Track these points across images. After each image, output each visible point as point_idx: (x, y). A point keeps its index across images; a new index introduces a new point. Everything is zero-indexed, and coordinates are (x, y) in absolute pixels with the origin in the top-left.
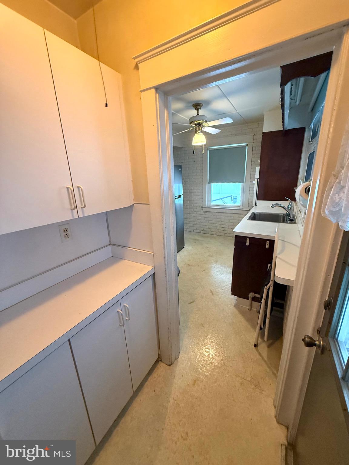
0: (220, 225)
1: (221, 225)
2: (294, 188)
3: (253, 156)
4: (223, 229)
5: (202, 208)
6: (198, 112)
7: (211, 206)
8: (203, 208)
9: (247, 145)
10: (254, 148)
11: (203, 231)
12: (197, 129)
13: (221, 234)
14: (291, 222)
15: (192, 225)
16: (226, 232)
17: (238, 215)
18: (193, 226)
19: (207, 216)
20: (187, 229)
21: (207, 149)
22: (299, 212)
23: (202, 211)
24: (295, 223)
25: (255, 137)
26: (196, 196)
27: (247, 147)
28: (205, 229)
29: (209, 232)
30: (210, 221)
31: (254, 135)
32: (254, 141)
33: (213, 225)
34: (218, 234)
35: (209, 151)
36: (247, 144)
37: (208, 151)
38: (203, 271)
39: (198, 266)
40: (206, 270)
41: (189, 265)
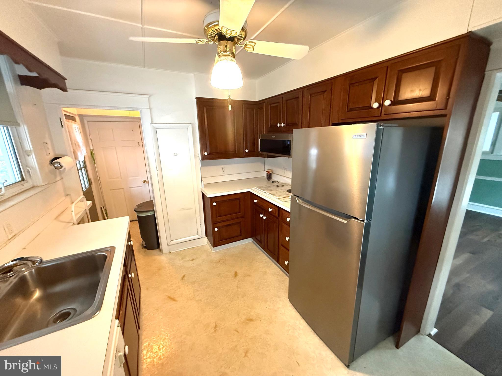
38: (215, 324)
39: (237, 331)
40: (214, 330)
41: (251, 320)
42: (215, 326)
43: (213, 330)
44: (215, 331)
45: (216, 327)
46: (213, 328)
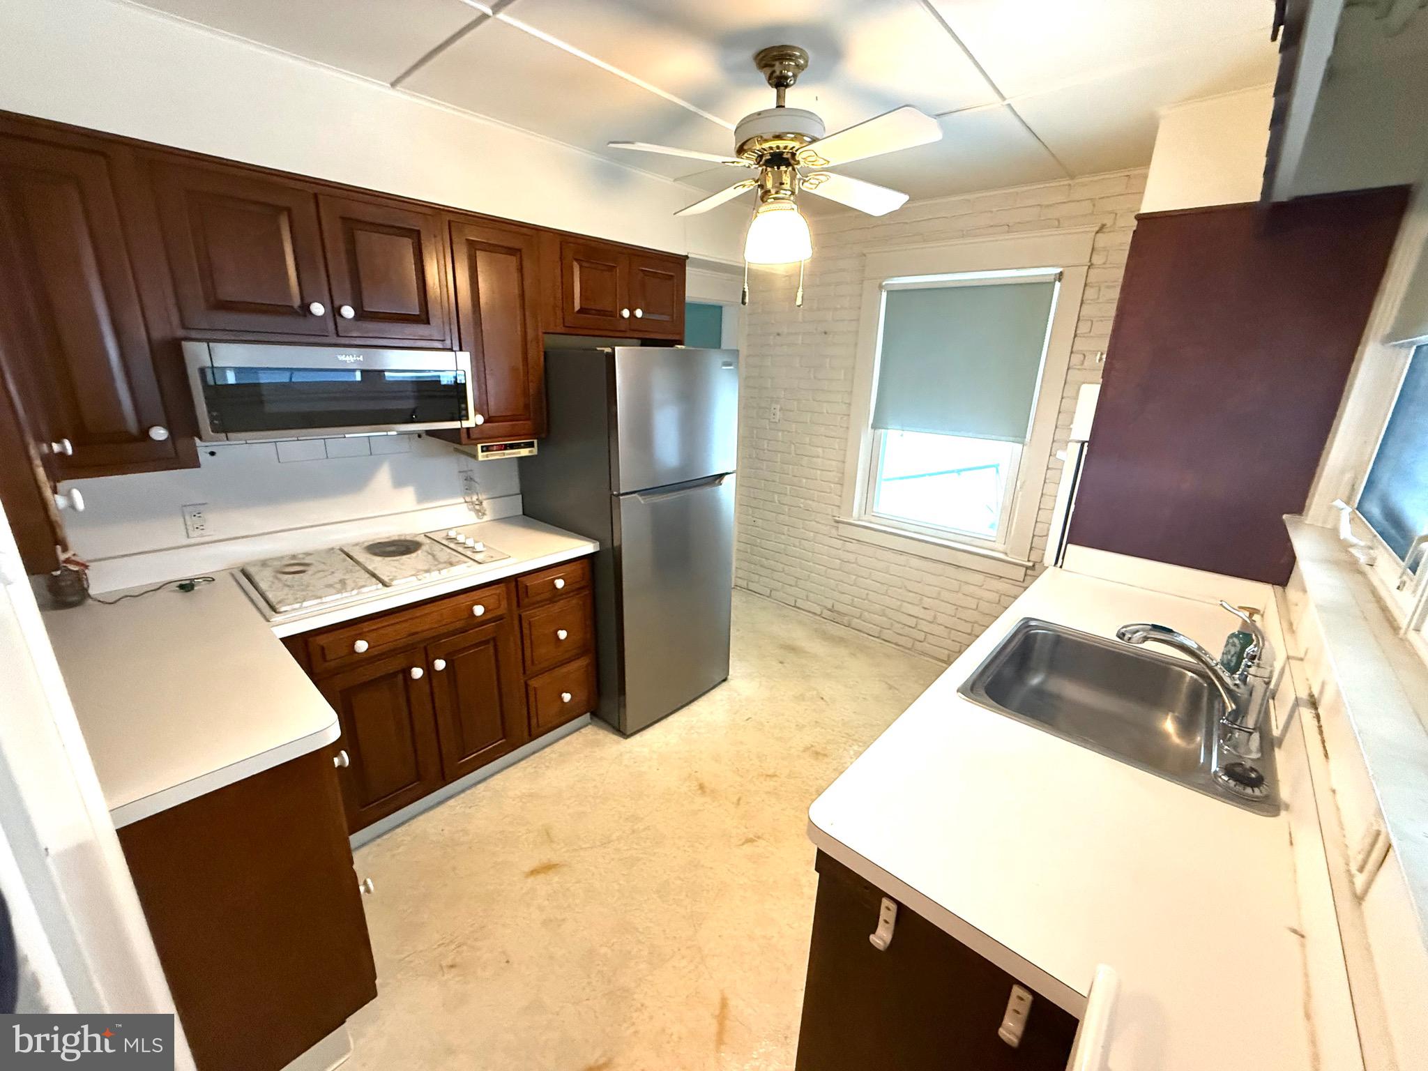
0: (899, 603)
1: (905, 604)
2: (1285, 517)
3: (1083, 328)
4: (912, 622)
5: (837, 522)
6: (780, 97)
7: (873, 519)
8: (841, 525)
9: (1060, 277)
10: (1090, 293)
11: (829, 610)
12: (769, 185)
13: (902, 641)
14: (1240, 788)
15: (792, 581)
16: (921, 636)
17: (978, 578)
18: (796, 586)
19: (851, 557)
20: (773, 592)
21: (881, 287)
22: (1306, 714)
23: (834, 532)
24: (1270, 805)
25: (1102, 240)
26: (819, 472)
27: (1058, 284)
28: (838, 607)
29: (855, 620)
30: (862, 577)
31: (1097, 229)
32: (1097, 260)
33: (872, 596)
34: (887, 634)
35: (889, 292)
36: (1058, 270)
37: (884, 295)
38: (743, 844)
39: (739, 800)
40: (761, 841)
41: (702, 787)
42: (750, 843)
43: (761, 843)
44: (759, 837)
45: (749, 841)
46: (755, 843)
